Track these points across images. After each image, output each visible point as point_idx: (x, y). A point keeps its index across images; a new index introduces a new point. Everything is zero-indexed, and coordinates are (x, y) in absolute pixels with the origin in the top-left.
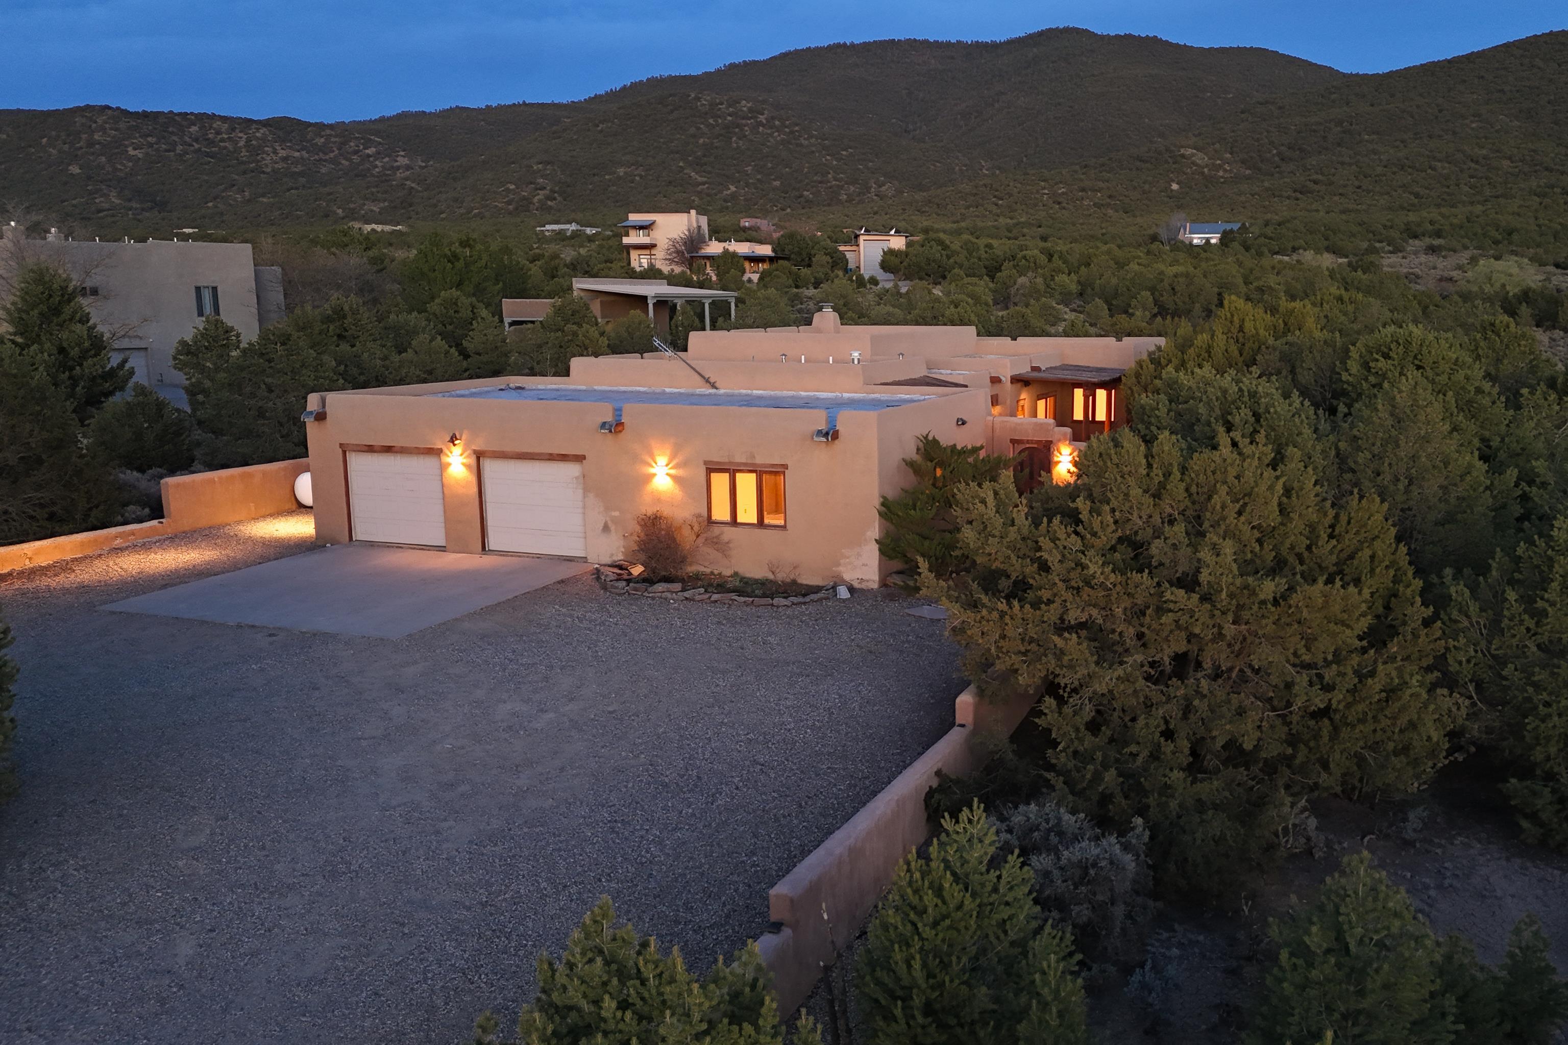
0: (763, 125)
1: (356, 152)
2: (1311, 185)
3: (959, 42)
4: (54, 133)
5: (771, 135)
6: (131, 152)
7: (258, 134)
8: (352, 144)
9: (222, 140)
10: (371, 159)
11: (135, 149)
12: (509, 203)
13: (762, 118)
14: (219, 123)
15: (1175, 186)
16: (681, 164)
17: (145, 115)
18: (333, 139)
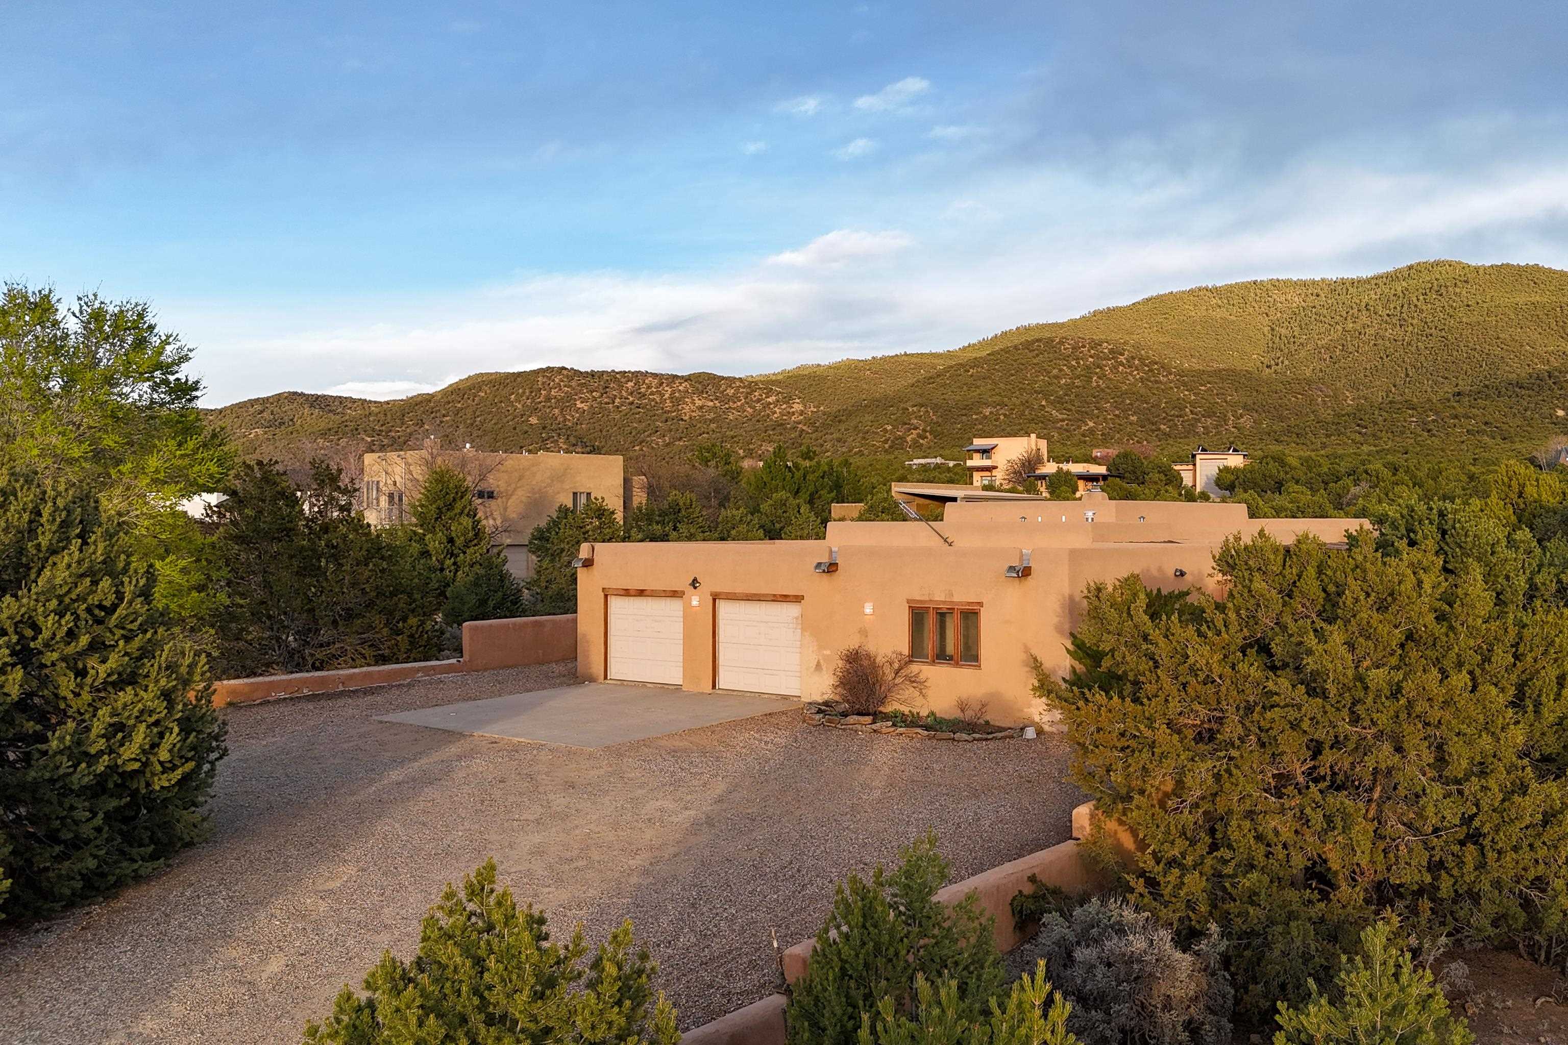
1: (759, 401)
4: (521, 391)
5: (1130, 373)
6: (579, 405)
7: (680, 388)
8: (756, 394)
12: (886, 441)
15: (1561, 413)
16: (1043, 403)
17: (593, 374)
18: (741, 390)
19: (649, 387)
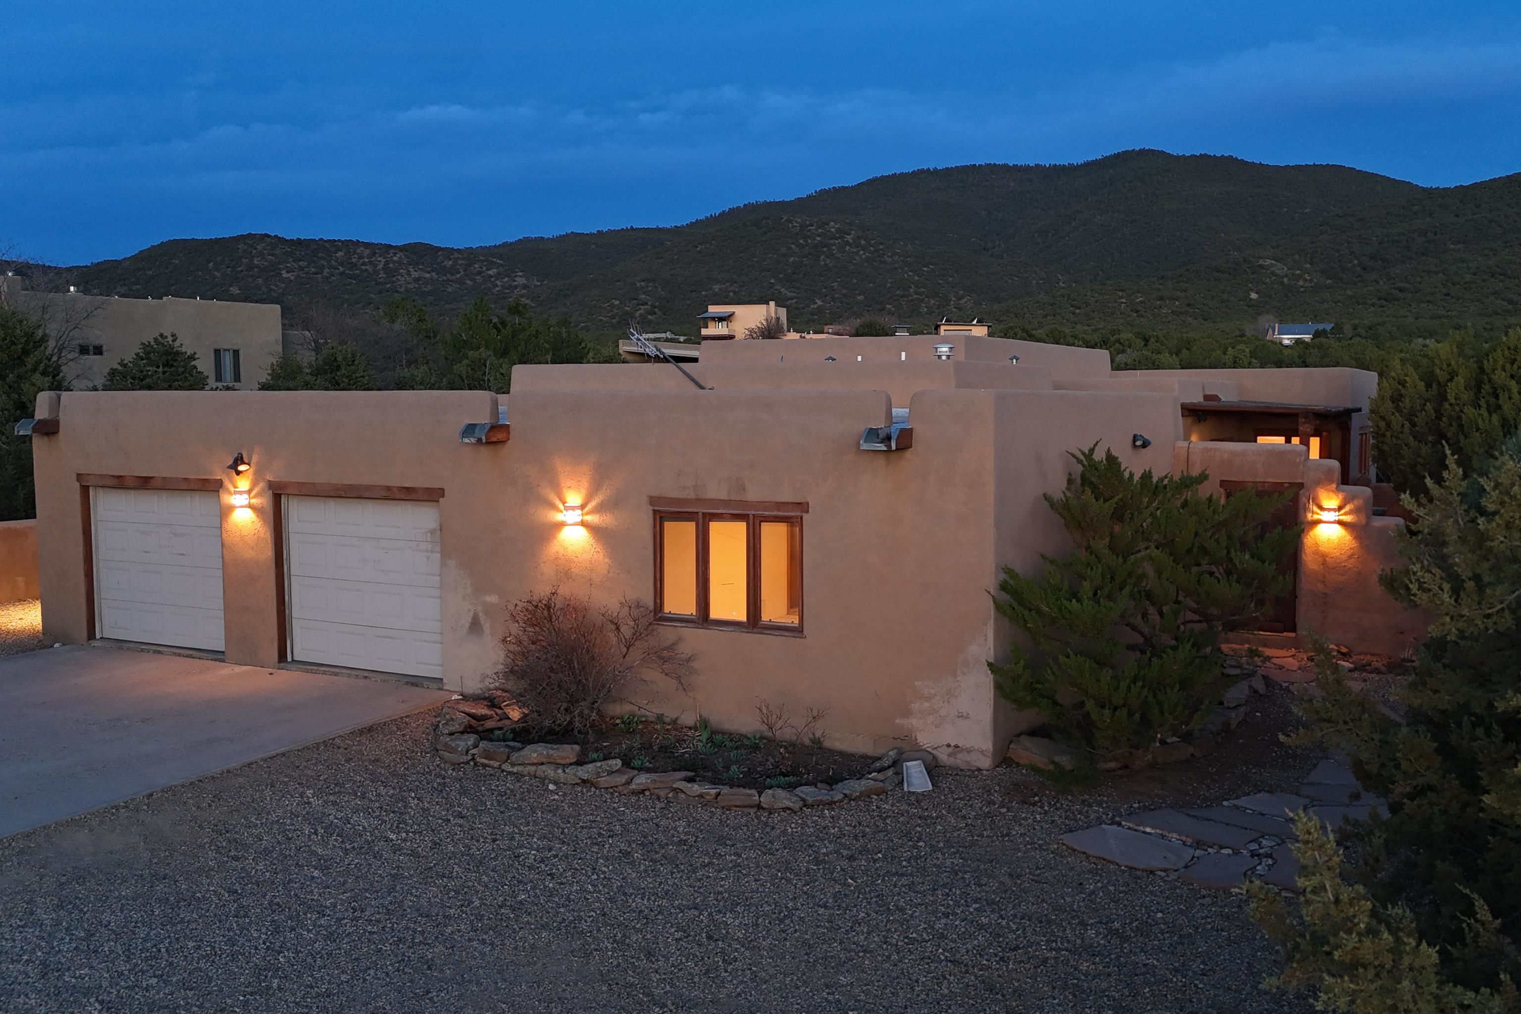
0: (850, 245)
1: (479, 273)
2: (1396, 293)
3: (1037, 166)
4: (219, 259)
5: (857, 253)
6: (285, 275)
7: (395, 258)
8: (476, 266)
9: (364, 264)
10: (493, 279)
11: (288, 272)
12: (613, 317)
13: (849, 238)
14: (362, 249)
15: (1254, 296)
16: (772, 281)
17: (299, 242)
18: (460, 262)
19: (361, 257)
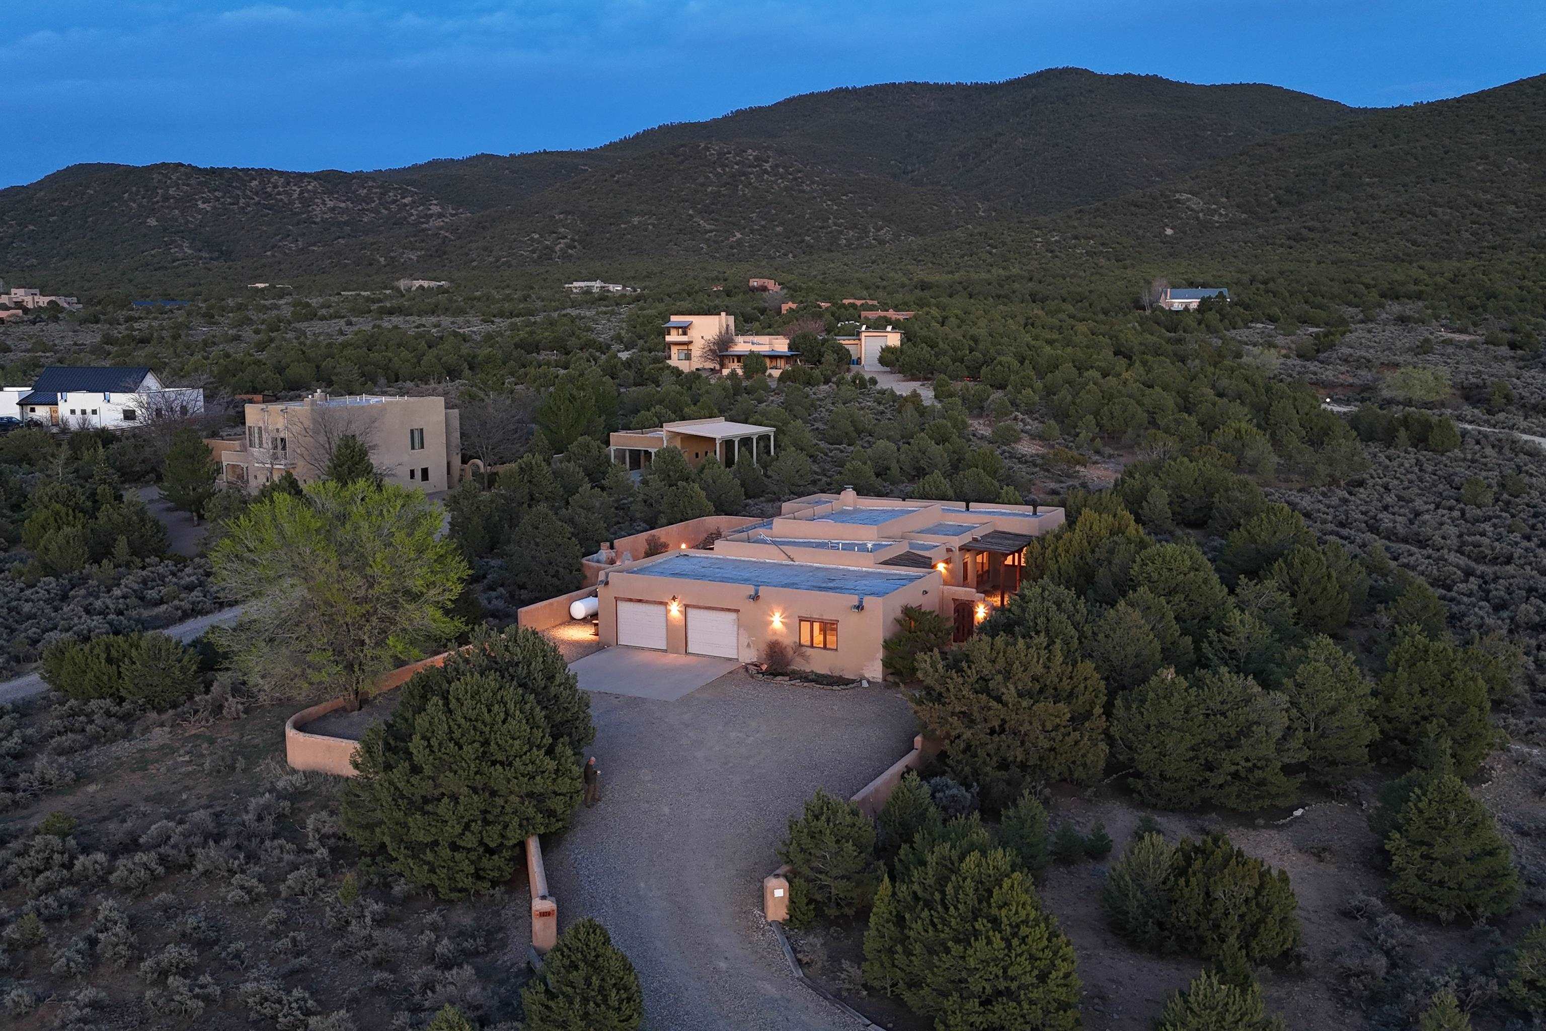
0: (768, 173)
1: (394, 202)
2: (1305, 232)
4: (134, 189)
5: (775, 182)
6: (201, 206)
7: (309, 187)
8: (391, 194)
9: (279, 193)
10: (408, 208)
11: (204, 203)
12: (533, 251)
13: (767, 166)
14: (276, 177)
15: (1169, 232)
16: (691, 212)
17: (213, 171)
19: (275, 187)
